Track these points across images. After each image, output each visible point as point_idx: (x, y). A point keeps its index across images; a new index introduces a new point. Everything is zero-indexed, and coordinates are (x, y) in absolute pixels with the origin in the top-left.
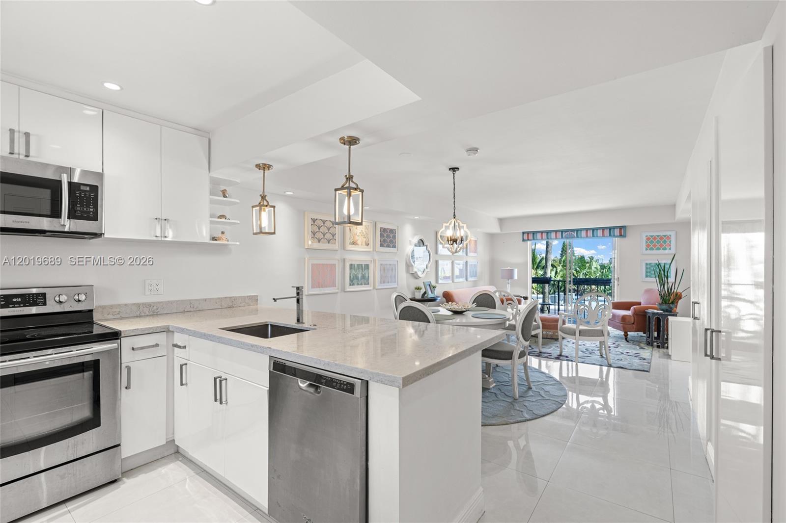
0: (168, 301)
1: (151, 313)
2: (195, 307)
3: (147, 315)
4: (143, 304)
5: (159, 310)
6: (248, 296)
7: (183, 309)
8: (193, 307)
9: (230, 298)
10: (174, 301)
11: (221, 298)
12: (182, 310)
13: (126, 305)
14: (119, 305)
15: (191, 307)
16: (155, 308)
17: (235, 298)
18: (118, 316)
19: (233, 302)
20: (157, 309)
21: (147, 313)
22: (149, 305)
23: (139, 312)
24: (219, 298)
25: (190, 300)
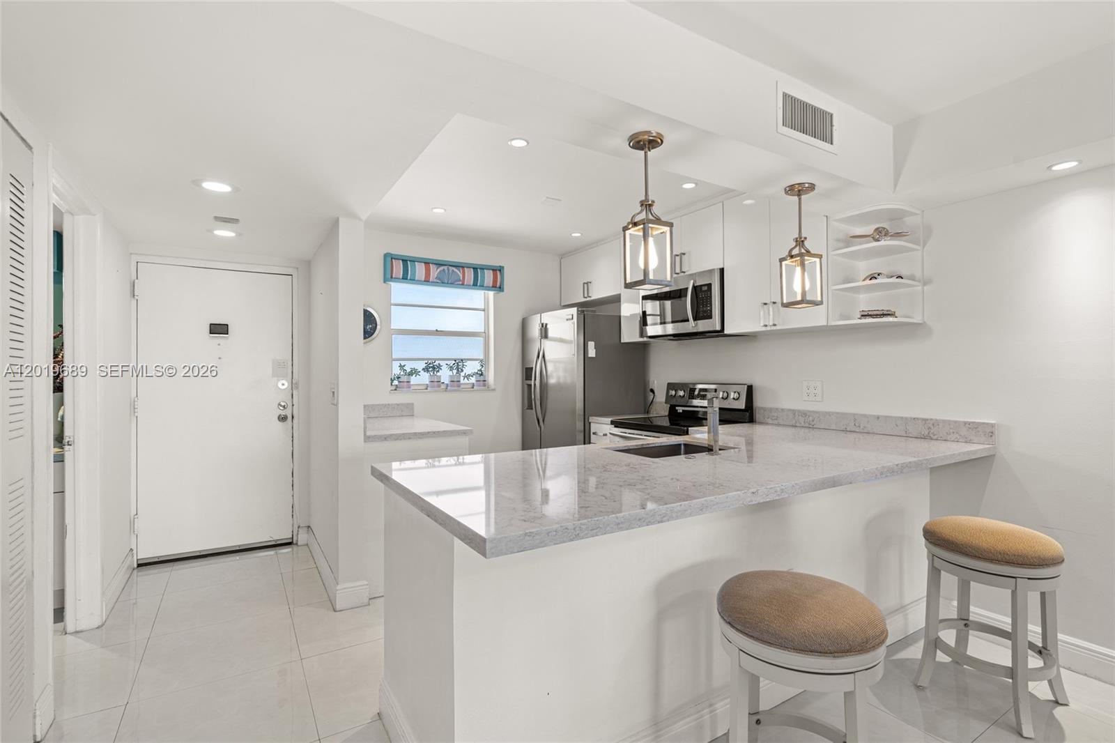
0: (826, 412)
1: (807, 425)
2: (862, 427)
3: (803, 427)
4: (799, 411)
5: (815, 422)
6: (965, 423)
7: (845, 426)
8: (859, 427)
9: (925, 420)
10: (833, 413)
11: (906, 418)
12: (842, 428)
13: (782, 410)
14: (777, 409)
15: (855, 425)
16: (811, 418)
17: (936, 423)
18: (776, 422)
19: (929, 428)
20: (813, 421)
21: (803, 424)
22: (804, 414)
23: (794, 422)
24: (902, 418)
25: (854, 415)
